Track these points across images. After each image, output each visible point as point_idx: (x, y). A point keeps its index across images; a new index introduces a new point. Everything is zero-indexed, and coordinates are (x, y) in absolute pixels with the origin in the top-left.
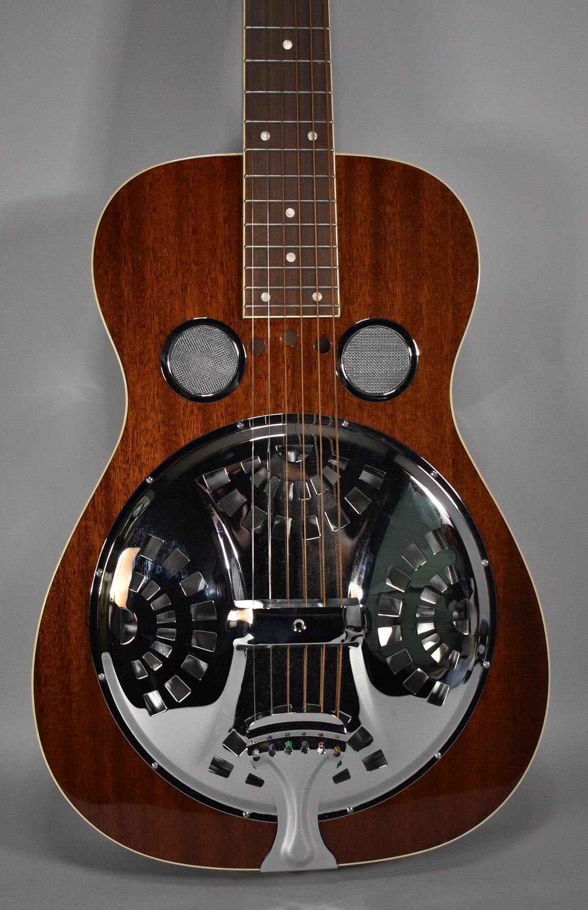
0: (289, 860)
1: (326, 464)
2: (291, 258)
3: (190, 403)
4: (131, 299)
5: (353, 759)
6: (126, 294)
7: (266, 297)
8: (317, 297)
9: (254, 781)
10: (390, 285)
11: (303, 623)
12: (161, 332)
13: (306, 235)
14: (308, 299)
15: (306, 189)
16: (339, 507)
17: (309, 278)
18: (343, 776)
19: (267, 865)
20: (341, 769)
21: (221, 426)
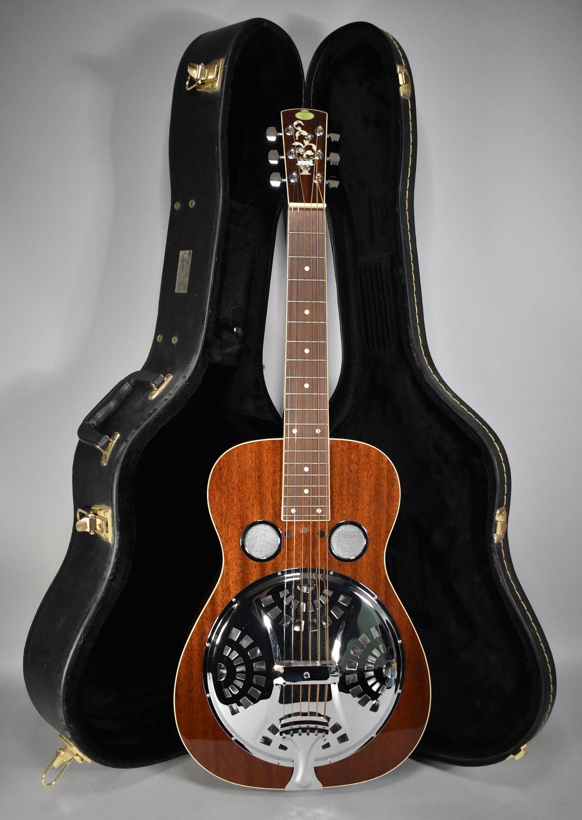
0: (299, 786)
1: (322, 594)
2: (306, 491)
3: (255, 562)
4: (226, 511)
5: (332, 738)
6: (224, 508)
7: (293, 511)
8: (319, 511)
9: (283, 747)
10: (356, 504)
11: (309, 674)
12: (241, 527)
13: (314, 480)
14: (314, 511)
15: (315, 457)
16: (328, 616)
17: (315, 501)
18: (327, 746)
19: (289, 787)
20: (326, 742)
21: (270, 574)
